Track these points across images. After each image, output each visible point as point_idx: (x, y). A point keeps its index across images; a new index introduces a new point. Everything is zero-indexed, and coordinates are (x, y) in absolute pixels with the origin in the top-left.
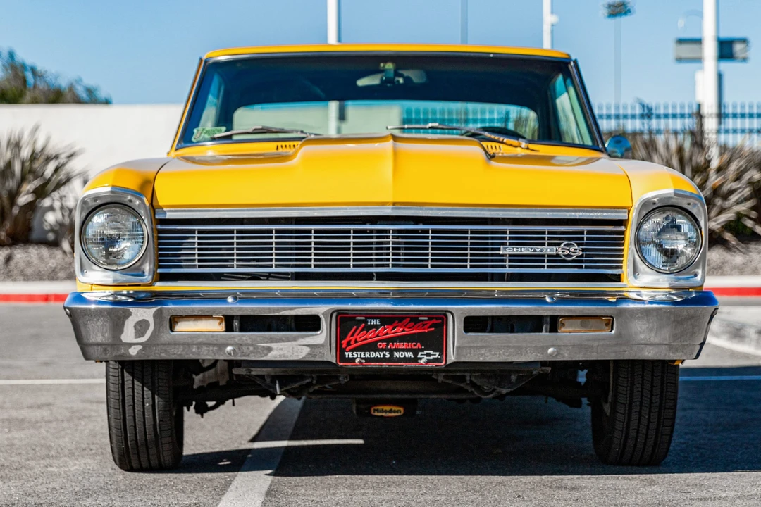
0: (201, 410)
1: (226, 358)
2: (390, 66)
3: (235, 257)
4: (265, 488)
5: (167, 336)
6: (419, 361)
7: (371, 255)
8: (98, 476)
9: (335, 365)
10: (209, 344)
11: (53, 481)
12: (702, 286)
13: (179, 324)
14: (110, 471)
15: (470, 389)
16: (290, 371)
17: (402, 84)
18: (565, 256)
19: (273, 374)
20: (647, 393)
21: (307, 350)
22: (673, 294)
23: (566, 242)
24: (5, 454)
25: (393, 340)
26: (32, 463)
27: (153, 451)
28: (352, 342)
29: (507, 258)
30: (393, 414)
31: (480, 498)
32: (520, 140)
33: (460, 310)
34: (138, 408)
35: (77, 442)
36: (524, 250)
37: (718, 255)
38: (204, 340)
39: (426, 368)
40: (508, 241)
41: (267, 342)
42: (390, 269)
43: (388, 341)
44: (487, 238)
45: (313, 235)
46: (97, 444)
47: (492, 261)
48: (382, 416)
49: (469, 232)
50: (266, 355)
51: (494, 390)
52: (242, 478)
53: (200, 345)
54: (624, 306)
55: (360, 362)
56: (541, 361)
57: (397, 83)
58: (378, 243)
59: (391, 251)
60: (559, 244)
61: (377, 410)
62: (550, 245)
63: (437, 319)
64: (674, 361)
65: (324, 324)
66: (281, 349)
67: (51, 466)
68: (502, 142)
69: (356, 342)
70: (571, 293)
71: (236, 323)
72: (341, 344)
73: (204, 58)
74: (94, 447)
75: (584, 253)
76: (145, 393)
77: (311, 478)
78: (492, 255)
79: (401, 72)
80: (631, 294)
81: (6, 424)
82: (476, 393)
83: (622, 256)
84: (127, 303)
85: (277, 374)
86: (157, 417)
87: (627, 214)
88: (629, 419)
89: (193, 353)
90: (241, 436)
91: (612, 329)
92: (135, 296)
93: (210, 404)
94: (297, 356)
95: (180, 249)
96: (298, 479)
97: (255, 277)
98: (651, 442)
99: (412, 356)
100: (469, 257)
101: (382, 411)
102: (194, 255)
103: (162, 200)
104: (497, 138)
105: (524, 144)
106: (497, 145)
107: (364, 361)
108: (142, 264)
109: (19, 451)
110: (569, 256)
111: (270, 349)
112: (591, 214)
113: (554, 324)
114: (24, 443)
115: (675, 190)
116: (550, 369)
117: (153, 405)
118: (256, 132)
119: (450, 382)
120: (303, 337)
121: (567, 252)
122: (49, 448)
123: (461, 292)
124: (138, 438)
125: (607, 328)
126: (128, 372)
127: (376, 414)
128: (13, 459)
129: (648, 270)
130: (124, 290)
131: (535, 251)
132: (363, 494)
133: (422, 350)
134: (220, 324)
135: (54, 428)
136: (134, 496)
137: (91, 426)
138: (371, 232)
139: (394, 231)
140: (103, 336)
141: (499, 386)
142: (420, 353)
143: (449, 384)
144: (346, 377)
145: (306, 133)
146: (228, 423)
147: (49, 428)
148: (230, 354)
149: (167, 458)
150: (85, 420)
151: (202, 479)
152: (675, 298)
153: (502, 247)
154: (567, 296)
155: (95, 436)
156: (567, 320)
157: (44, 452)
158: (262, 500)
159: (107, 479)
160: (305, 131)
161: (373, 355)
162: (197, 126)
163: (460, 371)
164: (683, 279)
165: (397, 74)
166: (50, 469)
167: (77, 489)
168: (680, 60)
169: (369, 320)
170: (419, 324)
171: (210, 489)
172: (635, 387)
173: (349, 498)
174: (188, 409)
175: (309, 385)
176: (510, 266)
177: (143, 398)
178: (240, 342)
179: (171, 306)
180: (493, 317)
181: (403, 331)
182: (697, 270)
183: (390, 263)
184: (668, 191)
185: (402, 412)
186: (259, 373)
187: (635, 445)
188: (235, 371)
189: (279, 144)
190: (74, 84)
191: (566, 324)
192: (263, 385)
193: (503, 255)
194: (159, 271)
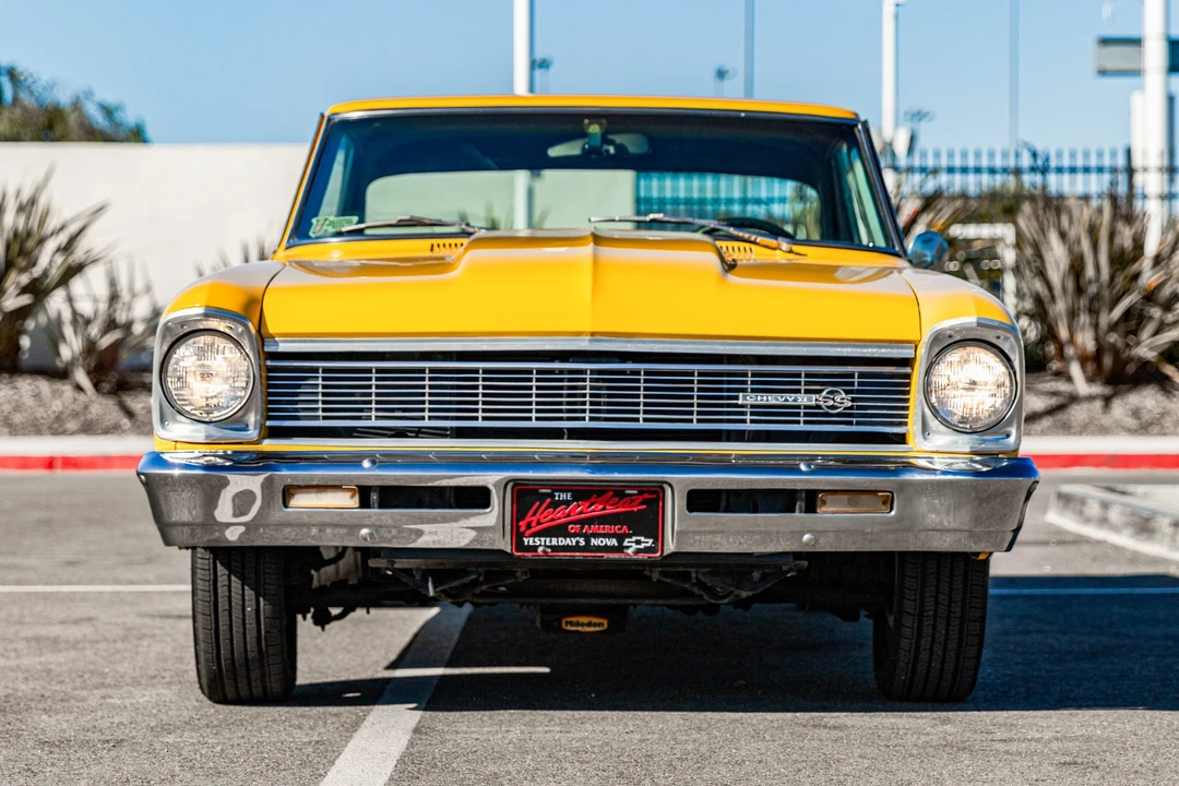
0: (322, 620)
1: (359, 545)
2: (595, 129)
3: (373, 406)
4: (413, 724)
5: (278, 514)
6: (625, 551)
7: (560, 403)
8: (179, 710)
9: (511, 555)
10: (336, 526)
11: (117, 714)
12: (1016, 450)
13: (297, 497)
14: (195, 703)
15: (696, 590)
16: (449, 564)
17: (613, 156)
18: (828, 407)
19: (424, 567)
20: (943, 598)
21: (473, 534)
22: (976, 462)
23: (830, 389)
24: (42, 682)
25: (590, 521)
26: (84, 693)
27: (255, 675)
28: (534, 524)
29: (749, 410)
30: (592, 629)
31: (706, 737)
32: (780, 239)
33: (683, 481)
34: (237, 613)
35: (141, 668)
36: (772, 399)
37: (1154, 402)
38: (327, 520)
39: (635, 560)
40: (749, 387)
41: (416, 523)
42: (587, 424)
43: (582, 522)
44: (721, 382)
45: (481, 376)
46: (170, 670)
47: (729, 413)
48: (577, 632)
49: (696, 374)
50: (414, 541)
51: (731, 592)
52: (379, 713)
53: (322, 526)
54: (908, 477)
55: (544, 551)
56: (794, 553)
57: (605, 154)
58: (570, 388)
59: (588, 399)
60: (820, 392)
61: (571, 623)
62: (807, 392)
63: (651, 493)
64: (978, 554)
65: (495, 499)
66: (436, 533)
67: (110, 697)
68: (754, 243)
69: (539, 523)
70: (837, 458)
71: (374, 497)
72: (518, 527)
73: (327, 114)
74: (167, 674)
75: (855, 404)
76: (246, 592)
77: (476, 713)
78: (729, 406)
79: (611, 137)
80: (919, 460)
81: (33, 644)
82: (705, 597)
83: (907, 408)
84: (223, 468)
85: (431, 567)
86: (263, 627)
87: (913, 351)
88: (920, 636)
89: (314, 538)
90: (377, 662)
91: (891, 509)
92: (235, 459)
93: (335, 611)
94: (459, 542)
95: (297, 394)
96: (457, 714)
97: (400, 433)
98: (950, 667)
99: (616, 544)
100: (695, 409)
101: (578, 624)
102: (317, 401)
103: (273, 326)
104: (746, 236)
105: (785, 246)
106: (747, 245)
107: (549, 550)
108: (245, 414)
109: (61, 679)
110: (833, 407)
111: (420, 533)
112: (865, 350)
113: (811, 500)
114: (65, 668)
115: (979, 318)
116: (806, 563)
117: (258, 611)
118: (401, 224)
119: (669, 581)
120: (467, 517)
121: (831, 403)
122: (103, 675)
123: (684, 456)
124: (236, 656)
125: (884, 507)
126: (222, 564)
127: (569, 628)
128: (54, 688)
129: (942, 428)
130: (220, 450)
131: (786, 400)
132: (546, 732)
133: (630, 536)
134: (352, 497)
135: (106, 650)
136: (233, 733)
137: (157, 648)
138: (561, 372)
139: (593, 372)
140: (190, 512)
141: (737, 588)
142: (627, 540)
143: (666, 583)
144: (526, 573)
145: (473, 227)
146: (357, 645)
147: (98, 649)
148: (365, 539)
149: (275, 685)
150: (148, 639)
151: (324, 713)
152: (979, 467)
153: (741, 394)
154: (831, 463)
155: (165, 660)
156: (829, 497)
157: (97, 680)
158: (408, 737)
159: (193, 713)
160: (472, 224)
161: (563, 542)
162: (316, 214)
163: (682, 565)
164: (991, 441)
165: (605, 140)
166: (109, 701)
167: (152, 724)
168: (1103, 72)
169: (557, 494)
170: (625, 500)
171: (337, 725)
172: (927, 589)
173: (527, 737)
174: (305, 618)
175: (475, 583)
176: (752, 421)
177: (243, 600)
178: (379, 523)
179: (285, 473)
180: (729, 492)
181: (604, 509)
182: (1009, 429)
183: (587, 415)
184: (970, 319)
185: (606, 626)
186: (406, 566)
187: (928, 672)
188: (372, 563)
189: (435, 242)
190: (82, 97)
191: (828, 502)
192: (411, 584)
193: (742, 406)
194: (269, 423)
